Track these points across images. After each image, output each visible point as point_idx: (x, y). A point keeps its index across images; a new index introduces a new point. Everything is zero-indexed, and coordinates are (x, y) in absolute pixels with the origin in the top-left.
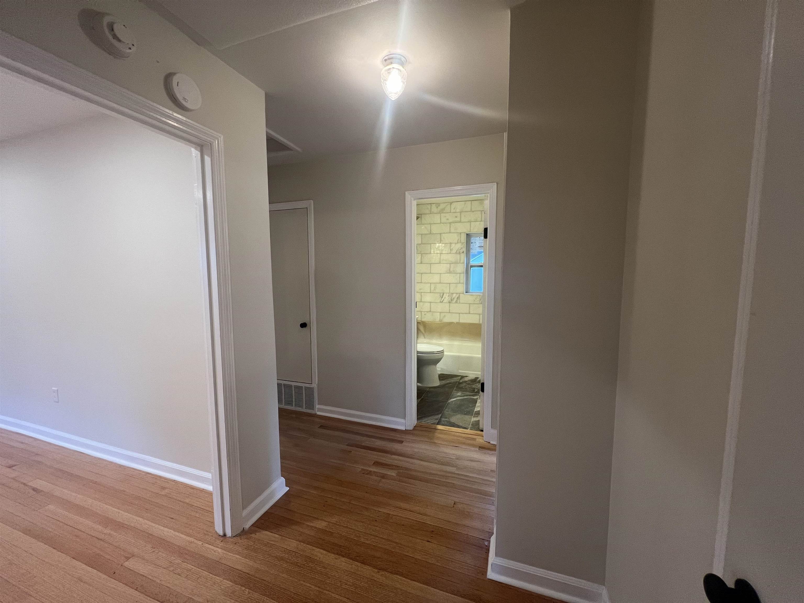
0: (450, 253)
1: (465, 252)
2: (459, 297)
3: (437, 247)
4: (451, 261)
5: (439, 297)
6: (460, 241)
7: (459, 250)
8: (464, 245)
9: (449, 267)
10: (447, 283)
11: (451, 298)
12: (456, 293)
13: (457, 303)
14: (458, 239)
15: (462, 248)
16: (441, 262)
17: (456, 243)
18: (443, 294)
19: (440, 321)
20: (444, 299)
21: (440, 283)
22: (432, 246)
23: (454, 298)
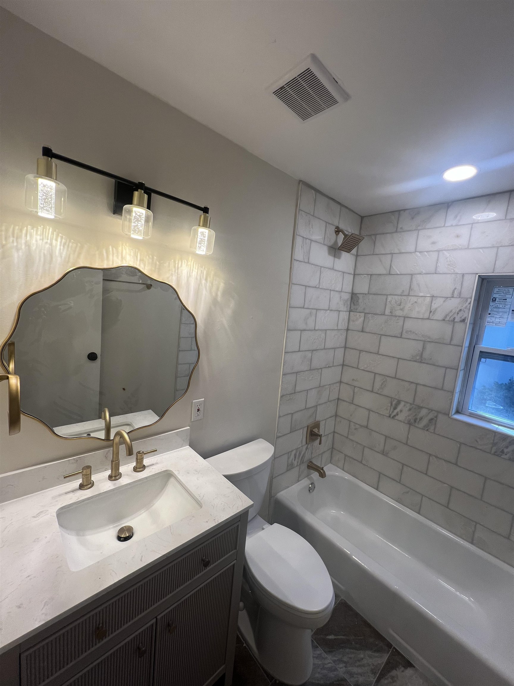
0: (428, 319)
1: (468, 321)
2: (435, 419)
3: (401, 302)
4: (429, 337)
5: (390, 405)
6: (460, 293)
7: (452, 314)
8: (470, 303)
9: (421, 349)
10: (412, 383)
11: (414, 416)
12: (429, 409)
13: (427, 430)
14: (455, 289)
15: (461, 310)
16: (404, 336)
17: (447, 298)
18: (397, 402)
19: (383, 453)
20: (398, 412)
21: (395, 378)
22: (388, 300)
23: (421, 419)
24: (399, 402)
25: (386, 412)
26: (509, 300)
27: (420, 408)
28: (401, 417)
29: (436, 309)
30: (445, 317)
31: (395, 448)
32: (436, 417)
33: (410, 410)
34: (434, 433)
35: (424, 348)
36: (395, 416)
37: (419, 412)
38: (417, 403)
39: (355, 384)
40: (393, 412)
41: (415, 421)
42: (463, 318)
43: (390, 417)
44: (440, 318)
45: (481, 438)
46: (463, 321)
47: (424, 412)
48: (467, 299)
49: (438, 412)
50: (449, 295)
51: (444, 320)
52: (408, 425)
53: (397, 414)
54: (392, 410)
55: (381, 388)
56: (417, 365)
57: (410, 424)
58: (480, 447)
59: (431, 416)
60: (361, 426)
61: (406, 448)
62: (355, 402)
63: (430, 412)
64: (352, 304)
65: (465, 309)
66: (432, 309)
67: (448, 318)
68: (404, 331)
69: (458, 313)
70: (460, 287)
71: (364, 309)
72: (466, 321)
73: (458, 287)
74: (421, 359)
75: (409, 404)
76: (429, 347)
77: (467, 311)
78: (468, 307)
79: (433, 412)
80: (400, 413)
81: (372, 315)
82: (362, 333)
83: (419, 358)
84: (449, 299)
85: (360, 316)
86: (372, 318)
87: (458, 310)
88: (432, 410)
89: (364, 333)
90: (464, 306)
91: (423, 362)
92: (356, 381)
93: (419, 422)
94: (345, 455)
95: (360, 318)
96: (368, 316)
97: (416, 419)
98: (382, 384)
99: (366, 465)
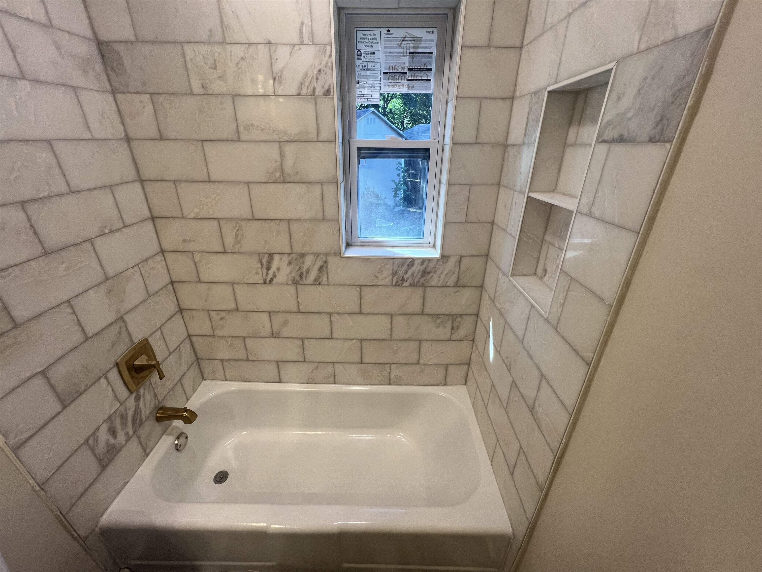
0: (274, 95)
2: (325, 265)
3: (215, 60)
4: (285, 133)
5: (259, 265)
6: (312, 34)
7: (309, 80)
8: (330, 56)
9: (278, 158)
10: (281, 220)
11: (298, 271)
12: (314, 254)
13: (319, 284)
14: (302, 23)
15: (320, 71)
16: (243, 137)
17: (294, 45)
18: (269, 257)
19: (273, 335)
20: (275, 272)
21: (253, 219)
22: (188, 58)
23: (308, 271)
24: (271, 256)
25: (259, 279)
26: (377, 54)
27: (303, 255)
28: (281, 278)
29: (282, 71)
30: (300, 88)
31: (286, 323)
32: (326, 262)
33: (290, 263)
34: (328, 285)
35: (282, 155)
36: (272, 279)
37: (303, 263)
38: (297, 249)
39: (191, 247)
40: (267, 274)
41: (301, 277)
42: (326, 87)
43: (265, 283)
44: (293, 90)
45: (380, 272)
46: (327, 93)
47: (309, 260)
48: (325, 45)
49: (327, 254)
50: (296, 40)
51: (299, 95)
52: (294, 286)
53: (275, 276)
54: (265, 271)
55: (237, 242)
56: (280, 187)
57: (295, 283)
58: (380, 283)
59: (319, 263)
60: (229, 311)
61: (299, 317)
62: (203, 278)
63: (316, 259)
64: (109, 70)
65: (325, 69)
66: (274, 72)
67: (304, 92)
68: (241, 129)
69: (317, 79)
70: (309, 20)
71: (144, 83)
72: (332, 94)
73: (307, 21)
74: (283, 176)
75: (286, 255)
76: (289, 150)
77: (328, 70)
78: (329, 64)
79: (321, 256)
80: (278, 273)
81: (168, 97)
82: (162, 143)
83: (280, 175)
84: (297, 47)
85: (141, 102)
86: (171, 104)
87: (316, 72)
88: (319, 255)
89: (167, 142)
90: (324, 63)
91: (287, 181)
92: (190, 241)
93: (306, 277)
94: (222, 361)
95: (144, 107)
96: (160, 101)
97: (302, 273)
98: (237, 236)
99: (256, 359)
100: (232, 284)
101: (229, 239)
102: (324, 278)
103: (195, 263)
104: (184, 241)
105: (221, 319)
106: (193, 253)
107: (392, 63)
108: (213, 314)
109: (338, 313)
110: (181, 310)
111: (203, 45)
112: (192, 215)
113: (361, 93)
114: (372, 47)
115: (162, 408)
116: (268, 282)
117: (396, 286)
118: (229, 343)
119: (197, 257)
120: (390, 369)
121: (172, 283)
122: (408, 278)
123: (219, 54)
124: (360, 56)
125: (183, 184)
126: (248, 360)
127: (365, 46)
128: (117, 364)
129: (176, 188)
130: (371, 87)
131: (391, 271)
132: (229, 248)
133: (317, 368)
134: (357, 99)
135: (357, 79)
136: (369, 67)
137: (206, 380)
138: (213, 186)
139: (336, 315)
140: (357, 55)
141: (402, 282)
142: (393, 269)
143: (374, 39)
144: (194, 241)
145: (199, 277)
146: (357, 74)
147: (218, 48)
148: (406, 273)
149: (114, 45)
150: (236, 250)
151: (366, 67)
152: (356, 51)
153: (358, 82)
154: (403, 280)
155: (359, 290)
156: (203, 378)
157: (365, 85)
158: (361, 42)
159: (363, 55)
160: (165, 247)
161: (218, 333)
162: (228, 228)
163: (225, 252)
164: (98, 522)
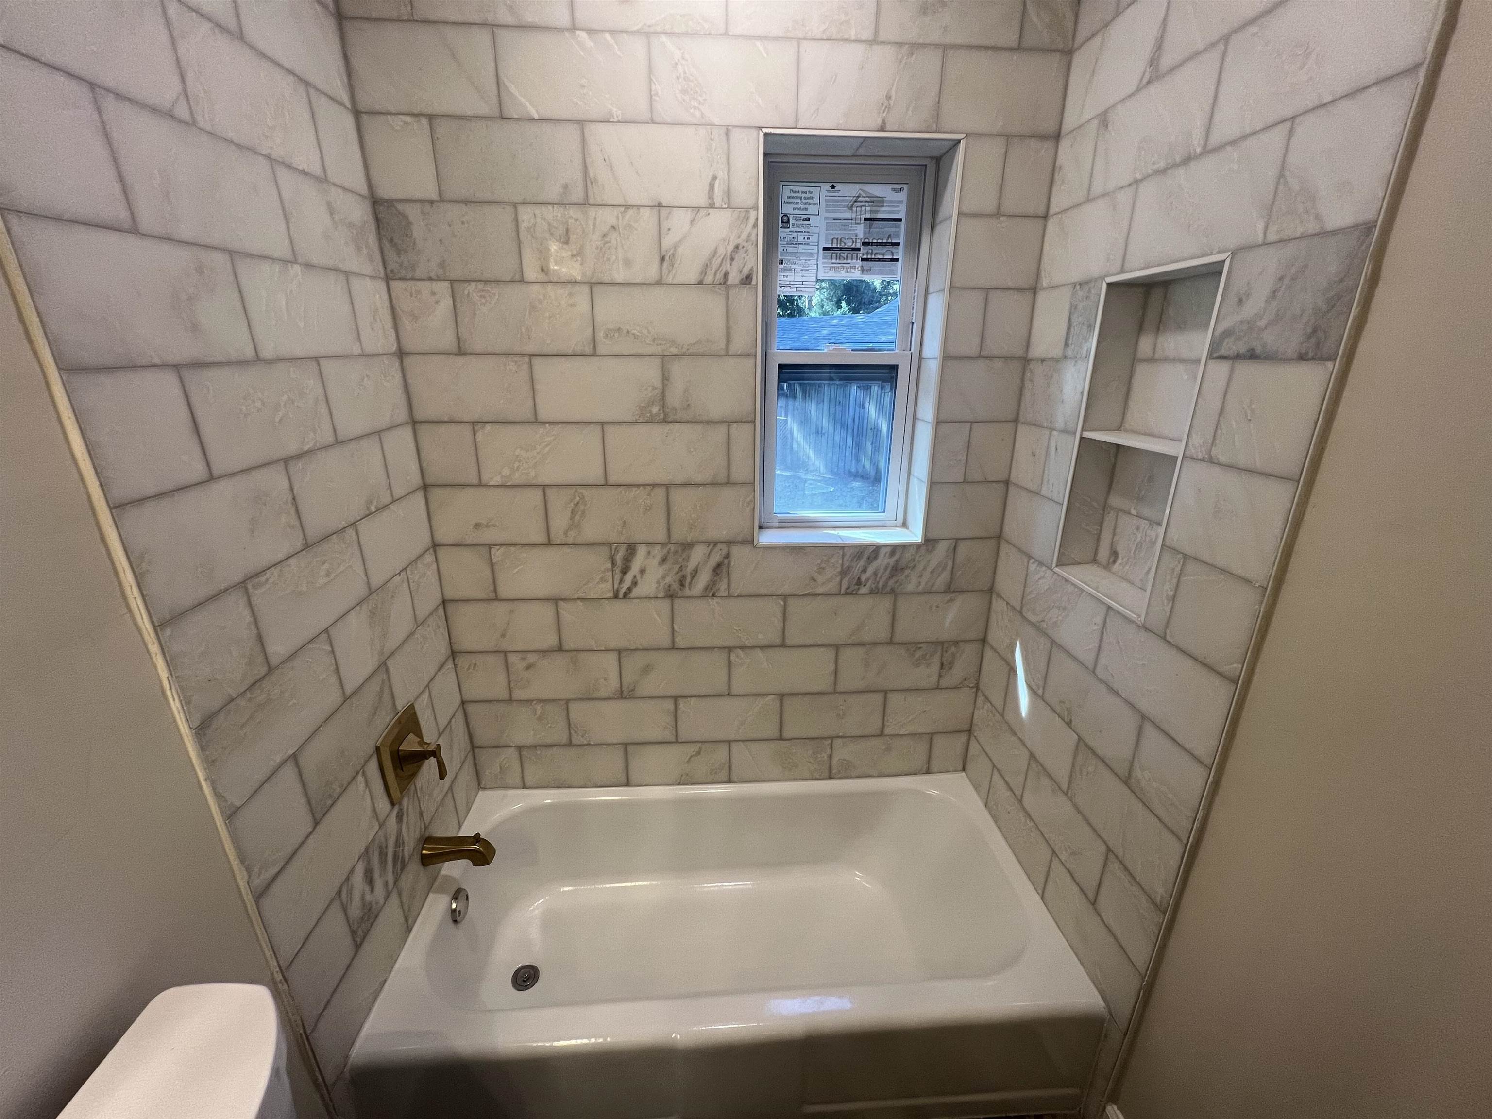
1: (758, 279)
2: (726, 561)
3: (567, 231)
4: (673, 343)
5: (609, 565)
6: (728, 193)
7: (719, 260)
8: (756, 225)
9: (658, 383)
10: (654, 485)
11: (678, 573)
12: (707, 543)
13: (713, 595)
14: (714, 178)
15: (737, 247)
16: (601, 350)
17: (699, 208)
18: (627, 551)
19: (623, 694)
20: (635, 577)
21: (606, 485)
22: (523, 226)
23: (695, 572)
24: (631, 549)
25: (605, 589)
26: (814, 220)
27: (687, 546)
28: (648, 586)
29: (675, 247)
30: (704, 273)
31: (647, 669)
32: (727, 556)
33: (664, 560)
34: (729, 596)
35: (665, 378)
36: (629, 589)
37: (688, 559)
38: (677, 535)
39: (488, 536)
40: (621, 581)
41: (682, 584)
42: (746, 271)
43: (616, 596)
44: (692, 276)
45: (821, 570)
46: (747, 280)
47: (698, 554)
48: (747, 210)
49: (729, 543)
50: (703, 201)
51: (700, 283)
52: (668, 602)
53: (635, 583)
54: (617, 577)
55: (574, 525)
56: (658, 431)
57: (671, 596)
58: (820, 590)
59: (716, 558)
60: (544, 652)
61: (673, 658)
62: (504, 592)
63: (711, 551)
64: (387, 245)
65: (745, 244)
66: (664, 248)
67: (709, 279)
68: (600, 335)
69: (732, 259)
70: (726, 173)
71: (442, 265)
72: (754, 282)
73: (722, 174)
74: (664, 411)
75: (658, 547)
76: (677, 369)
77: (751, 248)
78: (753, 237)
79: (720, 546)
80: (641, 578)
81: (480, 286)
82: (460, 361)
83: (659, 410)
84: (703, 212)
85: (433, 294)
86: (484, 297)
87: (731, 248)
88: (715, 544)
89: (469, 357)
90: (744, 236)
91: (670, 419)
92: (487, 526)
93: (690, 583)
94: (520, 748)
95: (437, 302)
96: (466, 292)
97: (684, 577)
98: (573, 513)
99: (585, 742)
100: (556, 601)
101: (560, 522)
102: (723, 586)
103: (492, 565)
104: (477, 526)
105: (528, 667)
106: (490, 546)
107: (838, 233)
108: (513, 658)
109: (743, 648)
110: (454, 654)
111: (550, 207)
112: (497, 480)
113: (785, 279)
114: (806, 209)
115: (428, 840)
116: (621, 595)
117: (846, 594)
118: (539, 713)
119: (497, 554)
120: (831, 748)
121: (444, 602)
122: (867, 580)
123: (576, 220)
124: (786, 223)
125: (488, 427)
126: (570, 744)
127: (795, 209)
128: (378, 749)
129: (475, 434)
130: (802, 270)
131: (839, 569)
132: (558, 536)
133: (699, 753)
134: (779, 289)
135: (780, 257)
136: (801, 239)
137: (484, 789)
138: (541, 430)
139: (739, 651)
140: (782, 222)
141: (856, 587)
142: (842, 565)
143: (809, 198)
144: (494, 526)
145: (495, 591)
146: (780, 249)
147: (573, 212)
148: (864, 571)
149: (400, 207)
150: (570, 540)
151: (796, 240)
152: (781, 216)
153: (781, 262)
154: (859, 583)
155: (782, 603)
156: (480, 785)
157: (793, 267)
158: (790, 203)
159: (792, 221)
160: (440, 537)
161: (520, 694)
162: (559, 502)
163: (549, 544)
164: (347, 1057)
